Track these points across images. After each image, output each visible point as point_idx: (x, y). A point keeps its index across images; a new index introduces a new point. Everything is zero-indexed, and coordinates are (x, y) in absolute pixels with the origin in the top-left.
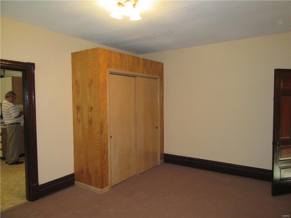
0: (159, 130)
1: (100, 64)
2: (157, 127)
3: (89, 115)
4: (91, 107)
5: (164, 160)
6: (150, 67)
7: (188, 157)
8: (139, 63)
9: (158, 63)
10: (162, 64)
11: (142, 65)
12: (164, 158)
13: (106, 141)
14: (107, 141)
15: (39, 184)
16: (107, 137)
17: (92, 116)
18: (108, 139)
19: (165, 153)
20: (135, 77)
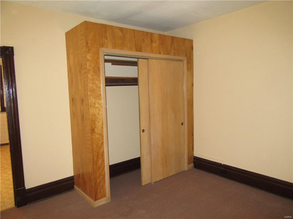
0: (185, 126)
1: (88, 43)
2: (182, 123)
3: (81, 108)
4: (82, 98)
5: (194, 165)
6: (172, 45)
7: (224, 165)
8: (152, 41)
9: (184, 39)
10: (191, 41)
11: (158, 43)
12: (194, 162)
13: (100, 142)
14: (103, 142)
15: (25, 188)
16: (103, 136)
17: (83, 109)
18: (103, 139)
19: (195, 155)
20: (147, 59)
